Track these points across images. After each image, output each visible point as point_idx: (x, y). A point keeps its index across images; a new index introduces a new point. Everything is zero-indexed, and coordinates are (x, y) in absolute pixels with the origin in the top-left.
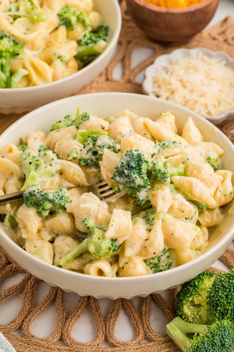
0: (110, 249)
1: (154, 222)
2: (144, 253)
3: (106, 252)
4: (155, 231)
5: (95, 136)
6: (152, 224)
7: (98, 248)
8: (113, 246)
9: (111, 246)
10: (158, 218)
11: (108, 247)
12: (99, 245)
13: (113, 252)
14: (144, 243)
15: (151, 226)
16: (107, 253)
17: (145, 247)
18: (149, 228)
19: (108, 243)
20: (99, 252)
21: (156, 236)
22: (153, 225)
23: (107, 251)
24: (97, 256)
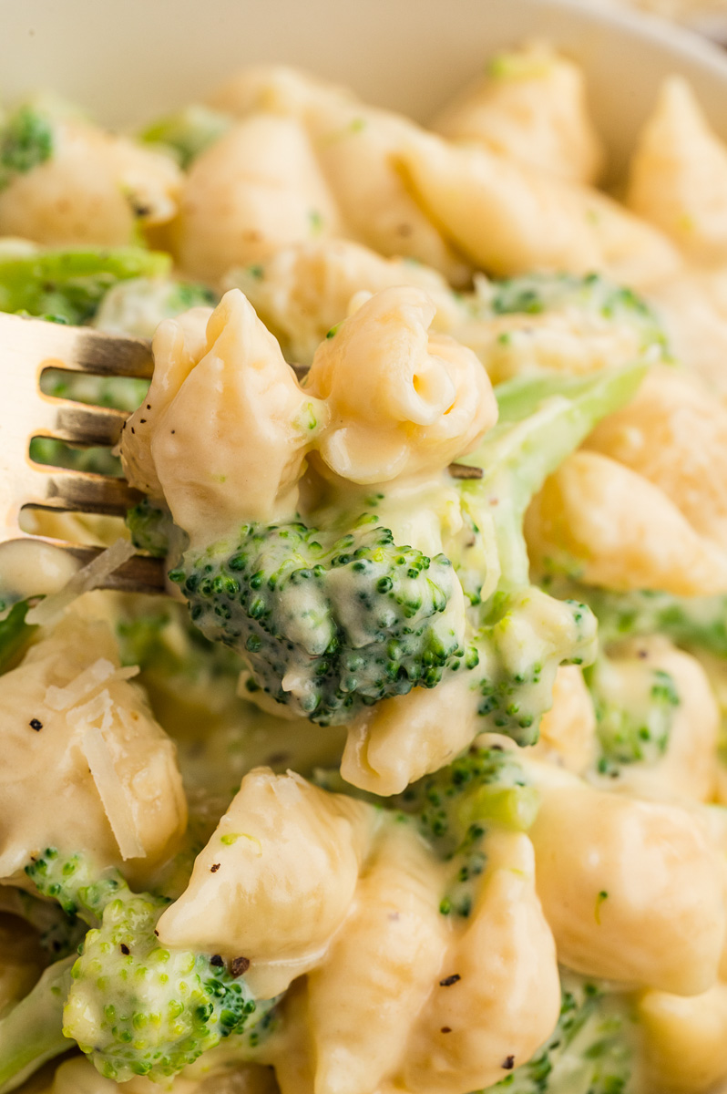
0: (200, 1014)
1: (484, 857)
2: (440, 1064)
3: (176, 1037)
4: (501, 920)
5: (86, 283)
6: (471, 868)
7: (121, 1012)
8: (217, 995)
9: (207, 998)
10: (509, 826)
11: (184, 1000)
12: (122, 994)
13: (225, 1034)
14: (434, 1001)
15: (464, 879)
16: (182, 1047)
17: (446, 1030)
18: (458, 899)
19: (183, 974)
20: (127, 1038)
21: (508, 955)
22: (478, 871)
23: (182, 1027)
24: (120, 1065)
